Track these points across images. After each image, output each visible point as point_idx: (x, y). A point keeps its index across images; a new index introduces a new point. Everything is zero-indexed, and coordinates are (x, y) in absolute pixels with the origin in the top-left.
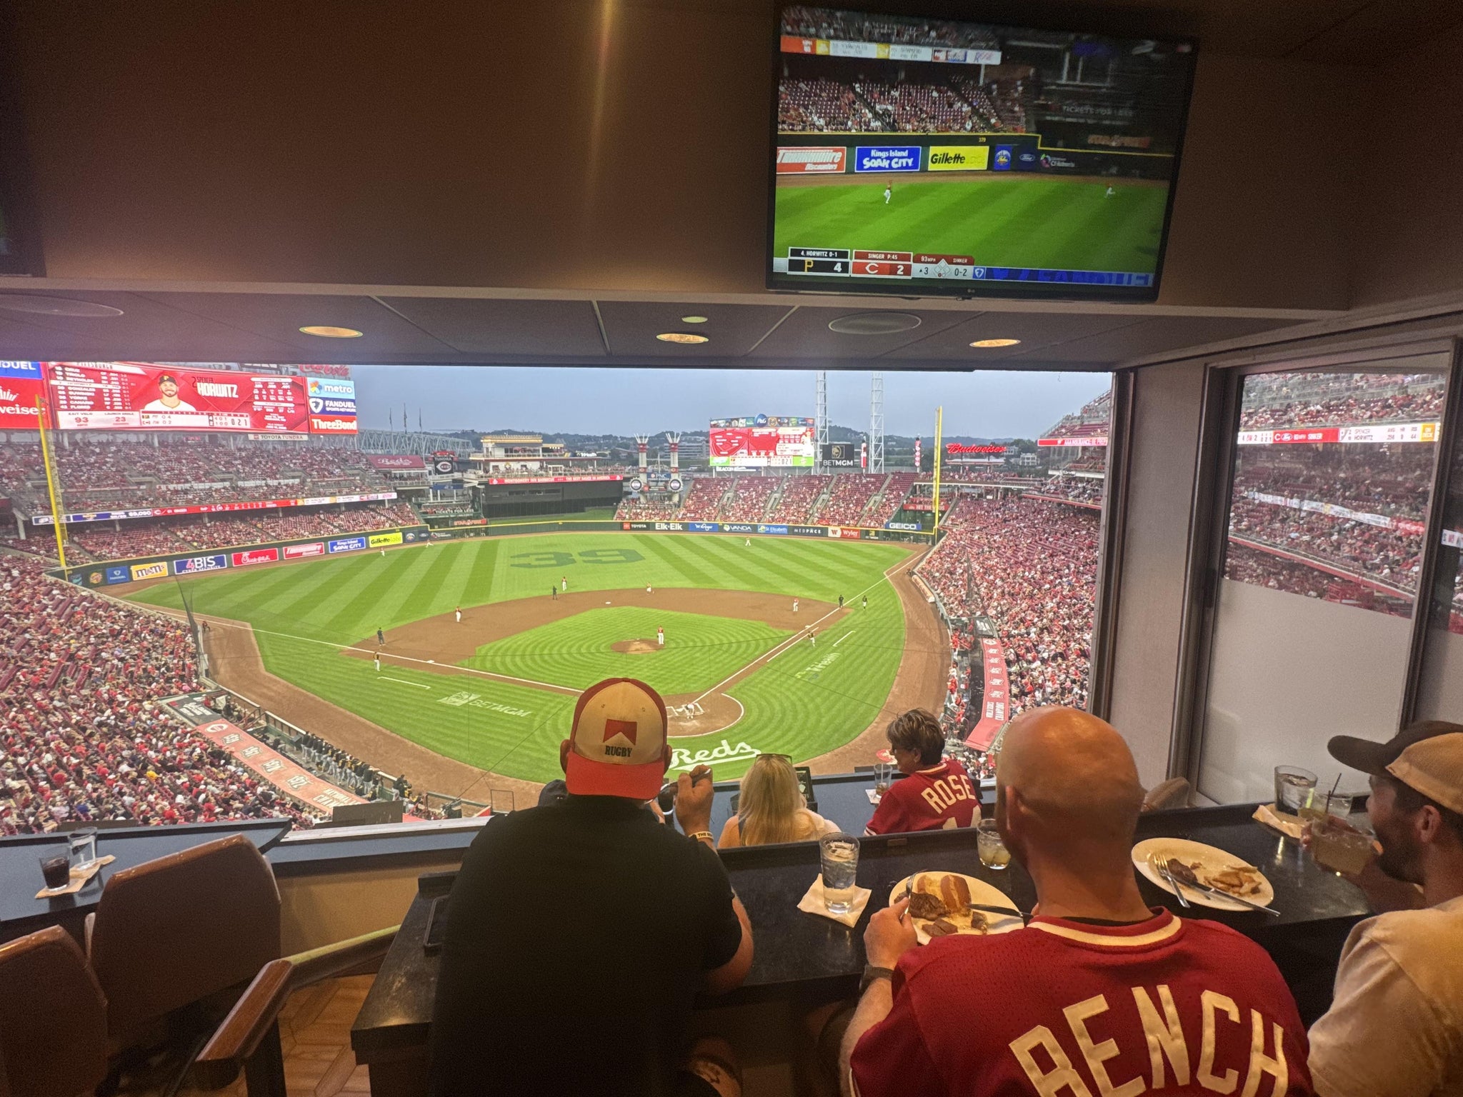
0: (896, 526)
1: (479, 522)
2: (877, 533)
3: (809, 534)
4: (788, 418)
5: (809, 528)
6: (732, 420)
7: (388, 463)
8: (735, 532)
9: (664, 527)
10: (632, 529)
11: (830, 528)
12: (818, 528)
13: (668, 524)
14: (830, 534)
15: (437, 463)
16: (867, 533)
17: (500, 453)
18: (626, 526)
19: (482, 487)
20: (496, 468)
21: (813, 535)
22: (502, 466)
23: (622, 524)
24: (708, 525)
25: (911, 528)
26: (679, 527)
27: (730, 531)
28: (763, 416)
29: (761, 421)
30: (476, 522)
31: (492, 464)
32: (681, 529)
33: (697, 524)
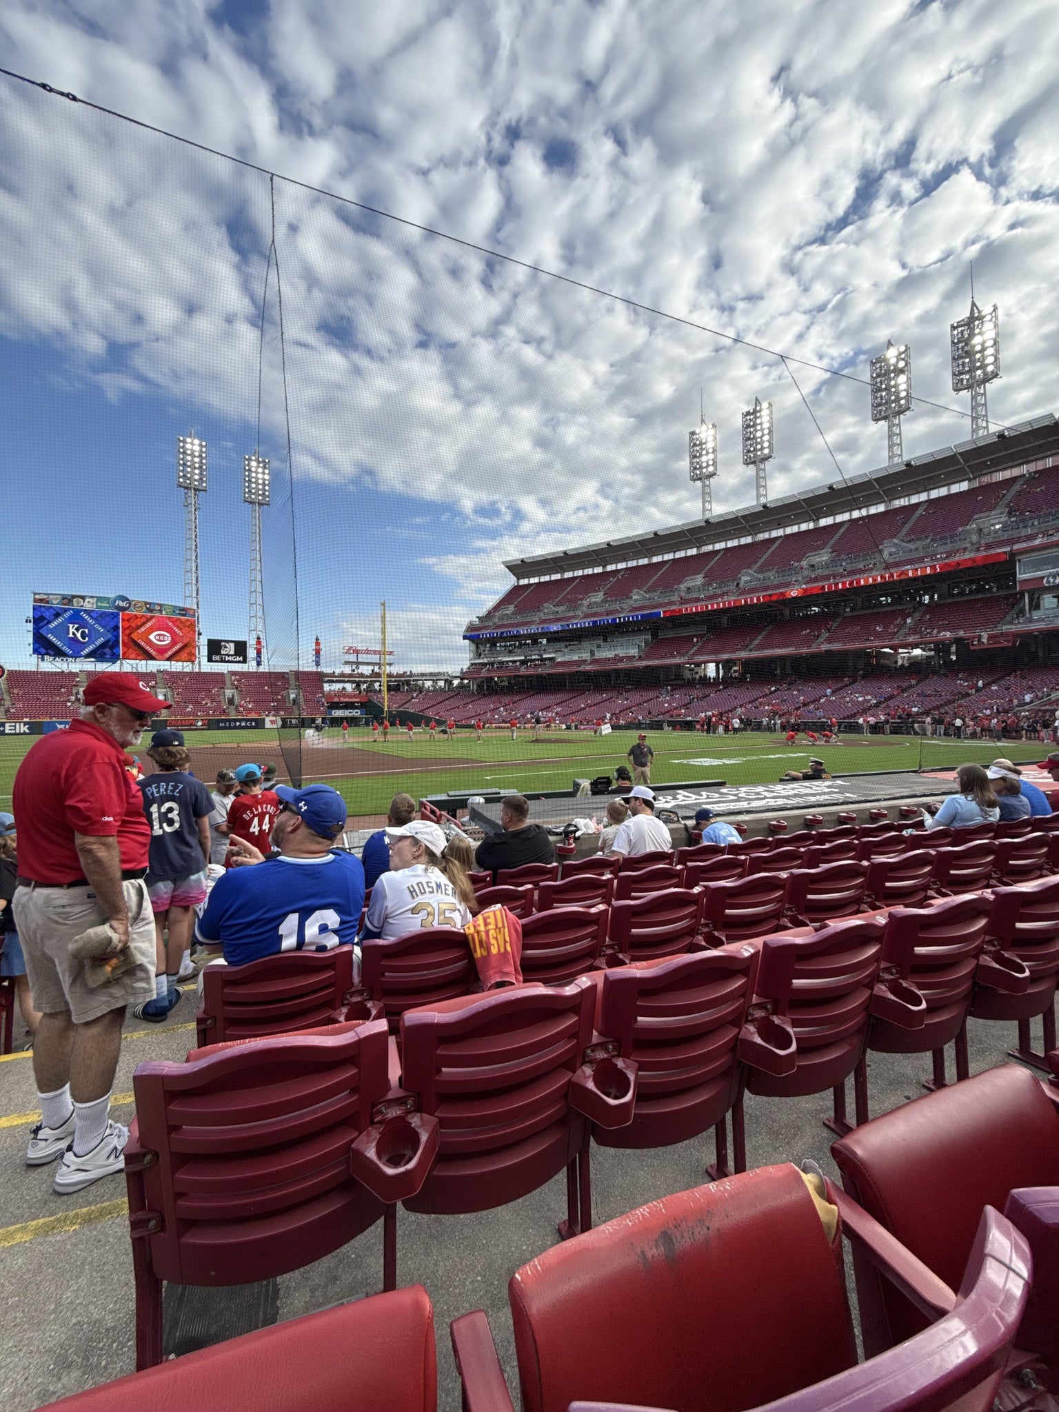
0: (338, 713)
2: (324, 720)
3: (240, 727)
4: (160, 605)
5: (240, 720)
6: (74, 597)
11: (268, 720)
12: (251, 720)
14: (268, 725)
16: (313, 720)
21: (246, 727)
25: (356, 713)
26: (25, 729)
28: (124, 599)
29: (122, 604)
32: (27, 731)
33: (60, 723)
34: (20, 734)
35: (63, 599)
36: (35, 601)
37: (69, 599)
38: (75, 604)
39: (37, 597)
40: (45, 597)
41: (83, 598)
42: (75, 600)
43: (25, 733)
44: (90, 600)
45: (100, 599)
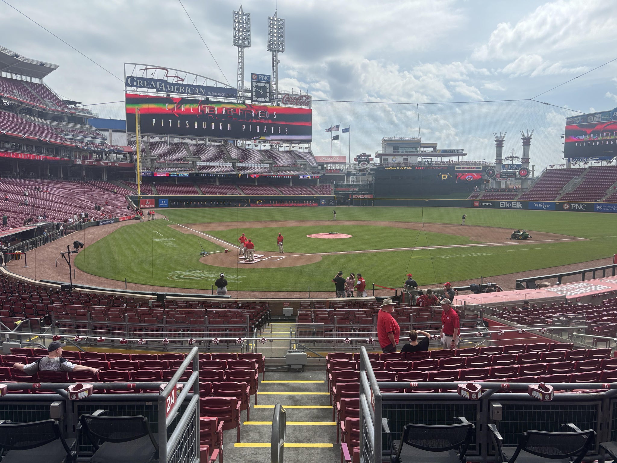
1: (369, 196)
7: (325, 160)
8: (575, 210)
9: (507, 205)
10: (480, 206)
13: (511, 203)
15: (359, 162)
17: (390, 150)
18: (476, 204)
19: (374, 172)
20: (386, 160)
22: (390, 159)
23: (473, 202)
24: (546, 204)
26: (520, 205)
27: (569, 210)
30: (366, 196)
31: (383, 157)
32: (521, 207)
33: (536, 203)
34: (518, 208)
35: (582, 119)
36: (567, 124)
37: (585, 117)
38: (589, 121)
39: (569, 120)
40: (572, 120)
41: (593, 115)
42: (589, 117)
43: (520, 208)
44: (598, 116)
45: (604, 113)
